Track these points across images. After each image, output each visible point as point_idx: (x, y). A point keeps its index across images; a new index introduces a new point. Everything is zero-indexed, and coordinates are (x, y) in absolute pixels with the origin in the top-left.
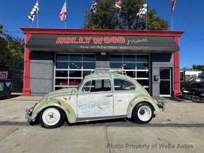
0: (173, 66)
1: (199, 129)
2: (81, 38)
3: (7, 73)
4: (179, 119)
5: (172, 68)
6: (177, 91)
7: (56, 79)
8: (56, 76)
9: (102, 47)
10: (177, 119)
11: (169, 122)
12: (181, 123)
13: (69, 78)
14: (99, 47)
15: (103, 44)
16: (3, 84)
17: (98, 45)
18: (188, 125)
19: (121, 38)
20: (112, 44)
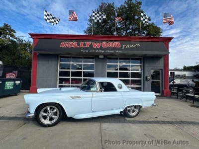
0: (163, 68)
1: (181, 126)
2: (82, 43)
3: (16, 72)
4: (165, 117)
5: (162, 70)
6: (167, 90)
7: (60, 79)
8: (60, 76)
9: (100, 51)
10: (163, 116)
11: (156, 119)
12: (166, 120)
13: (70, 77)
14: (97, 51)
15: (101, 48)
16: (13, 83)
17: (97, 49)
18: (172, 122)
19: (117, 43)
20: (108, 48)
